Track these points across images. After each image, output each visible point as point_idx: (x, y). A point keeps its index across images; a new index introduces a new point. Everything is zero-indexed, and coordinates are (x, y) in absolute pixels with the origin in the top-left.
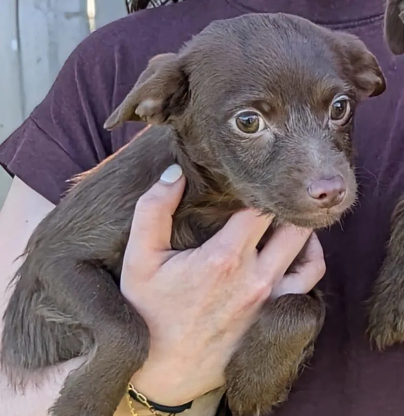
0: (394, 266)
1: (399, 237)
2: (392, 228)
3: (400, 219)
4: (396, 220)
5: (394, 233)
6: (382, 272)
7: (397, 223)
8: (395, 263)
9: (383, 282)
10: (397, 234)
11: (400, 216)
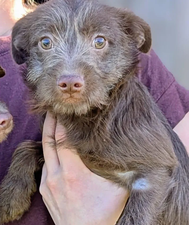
0: (10, 180)
1: (15, 166)
2: (12, 161)
3: (17, 157)
4: (15, 157)
5: (13, 163)
6: (3, 183)
7: (15, 159)
8: (10, 178)
9: (3, 188)
10: (14, 164)
11: (17, 155)
